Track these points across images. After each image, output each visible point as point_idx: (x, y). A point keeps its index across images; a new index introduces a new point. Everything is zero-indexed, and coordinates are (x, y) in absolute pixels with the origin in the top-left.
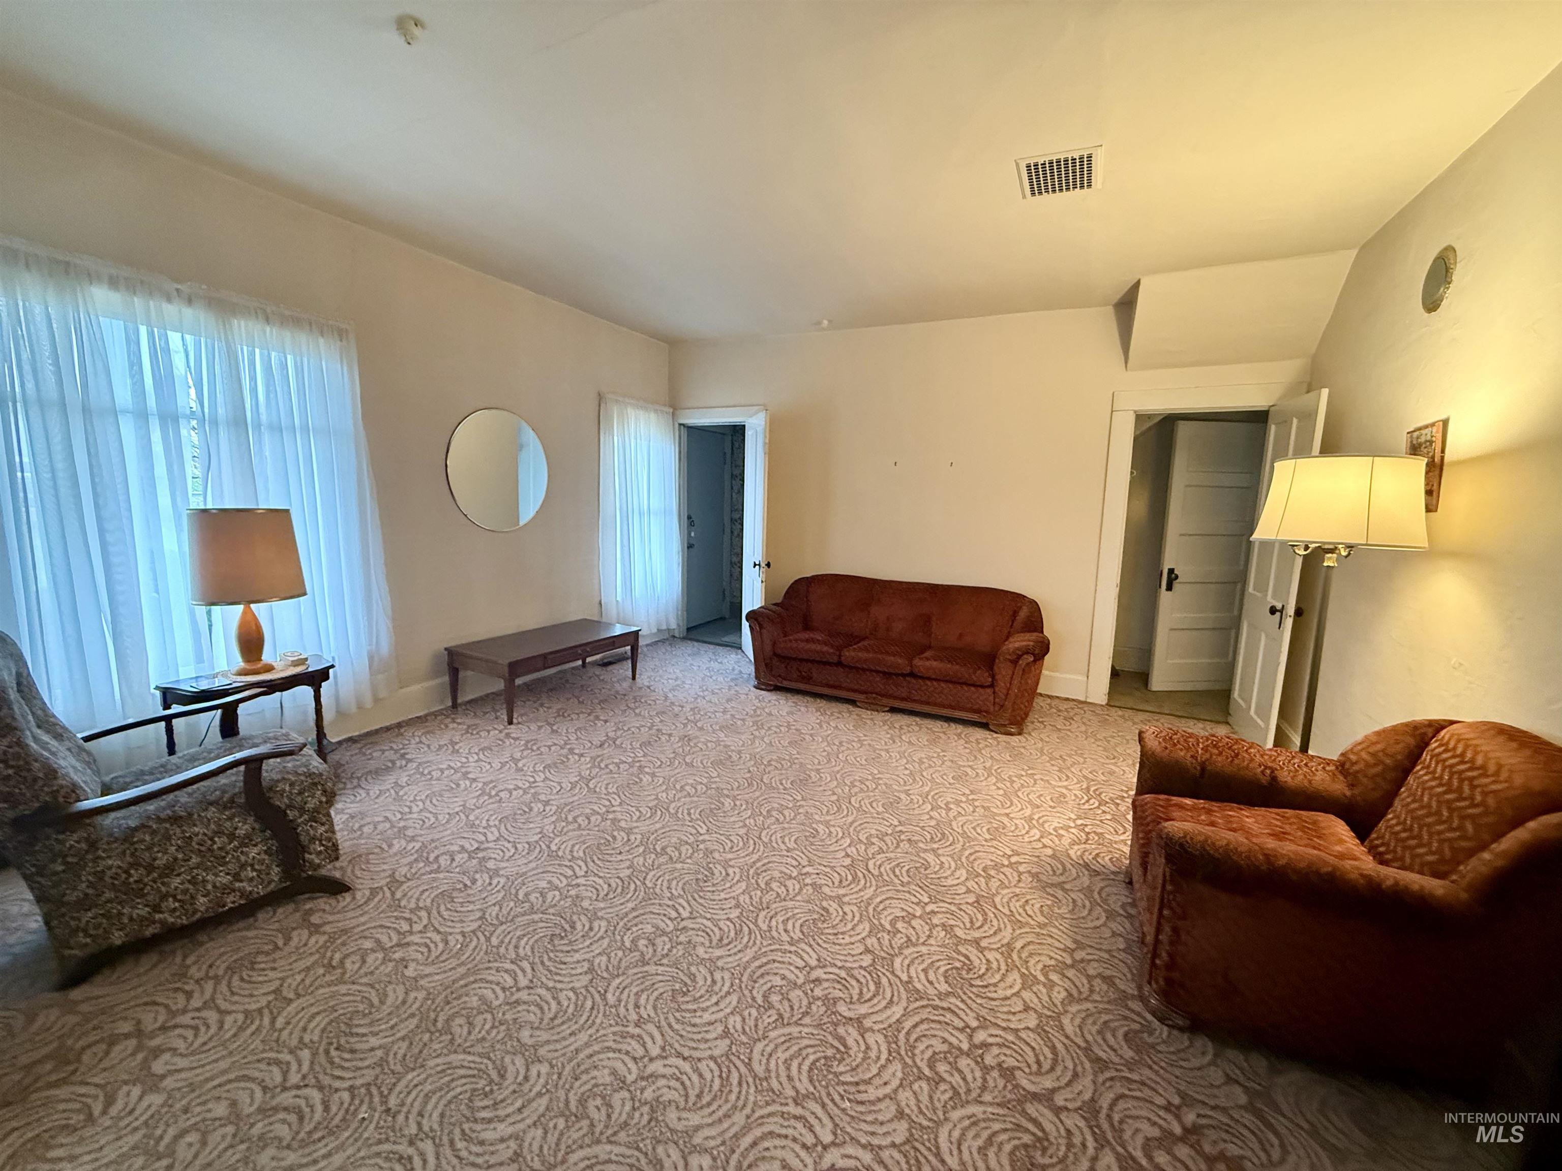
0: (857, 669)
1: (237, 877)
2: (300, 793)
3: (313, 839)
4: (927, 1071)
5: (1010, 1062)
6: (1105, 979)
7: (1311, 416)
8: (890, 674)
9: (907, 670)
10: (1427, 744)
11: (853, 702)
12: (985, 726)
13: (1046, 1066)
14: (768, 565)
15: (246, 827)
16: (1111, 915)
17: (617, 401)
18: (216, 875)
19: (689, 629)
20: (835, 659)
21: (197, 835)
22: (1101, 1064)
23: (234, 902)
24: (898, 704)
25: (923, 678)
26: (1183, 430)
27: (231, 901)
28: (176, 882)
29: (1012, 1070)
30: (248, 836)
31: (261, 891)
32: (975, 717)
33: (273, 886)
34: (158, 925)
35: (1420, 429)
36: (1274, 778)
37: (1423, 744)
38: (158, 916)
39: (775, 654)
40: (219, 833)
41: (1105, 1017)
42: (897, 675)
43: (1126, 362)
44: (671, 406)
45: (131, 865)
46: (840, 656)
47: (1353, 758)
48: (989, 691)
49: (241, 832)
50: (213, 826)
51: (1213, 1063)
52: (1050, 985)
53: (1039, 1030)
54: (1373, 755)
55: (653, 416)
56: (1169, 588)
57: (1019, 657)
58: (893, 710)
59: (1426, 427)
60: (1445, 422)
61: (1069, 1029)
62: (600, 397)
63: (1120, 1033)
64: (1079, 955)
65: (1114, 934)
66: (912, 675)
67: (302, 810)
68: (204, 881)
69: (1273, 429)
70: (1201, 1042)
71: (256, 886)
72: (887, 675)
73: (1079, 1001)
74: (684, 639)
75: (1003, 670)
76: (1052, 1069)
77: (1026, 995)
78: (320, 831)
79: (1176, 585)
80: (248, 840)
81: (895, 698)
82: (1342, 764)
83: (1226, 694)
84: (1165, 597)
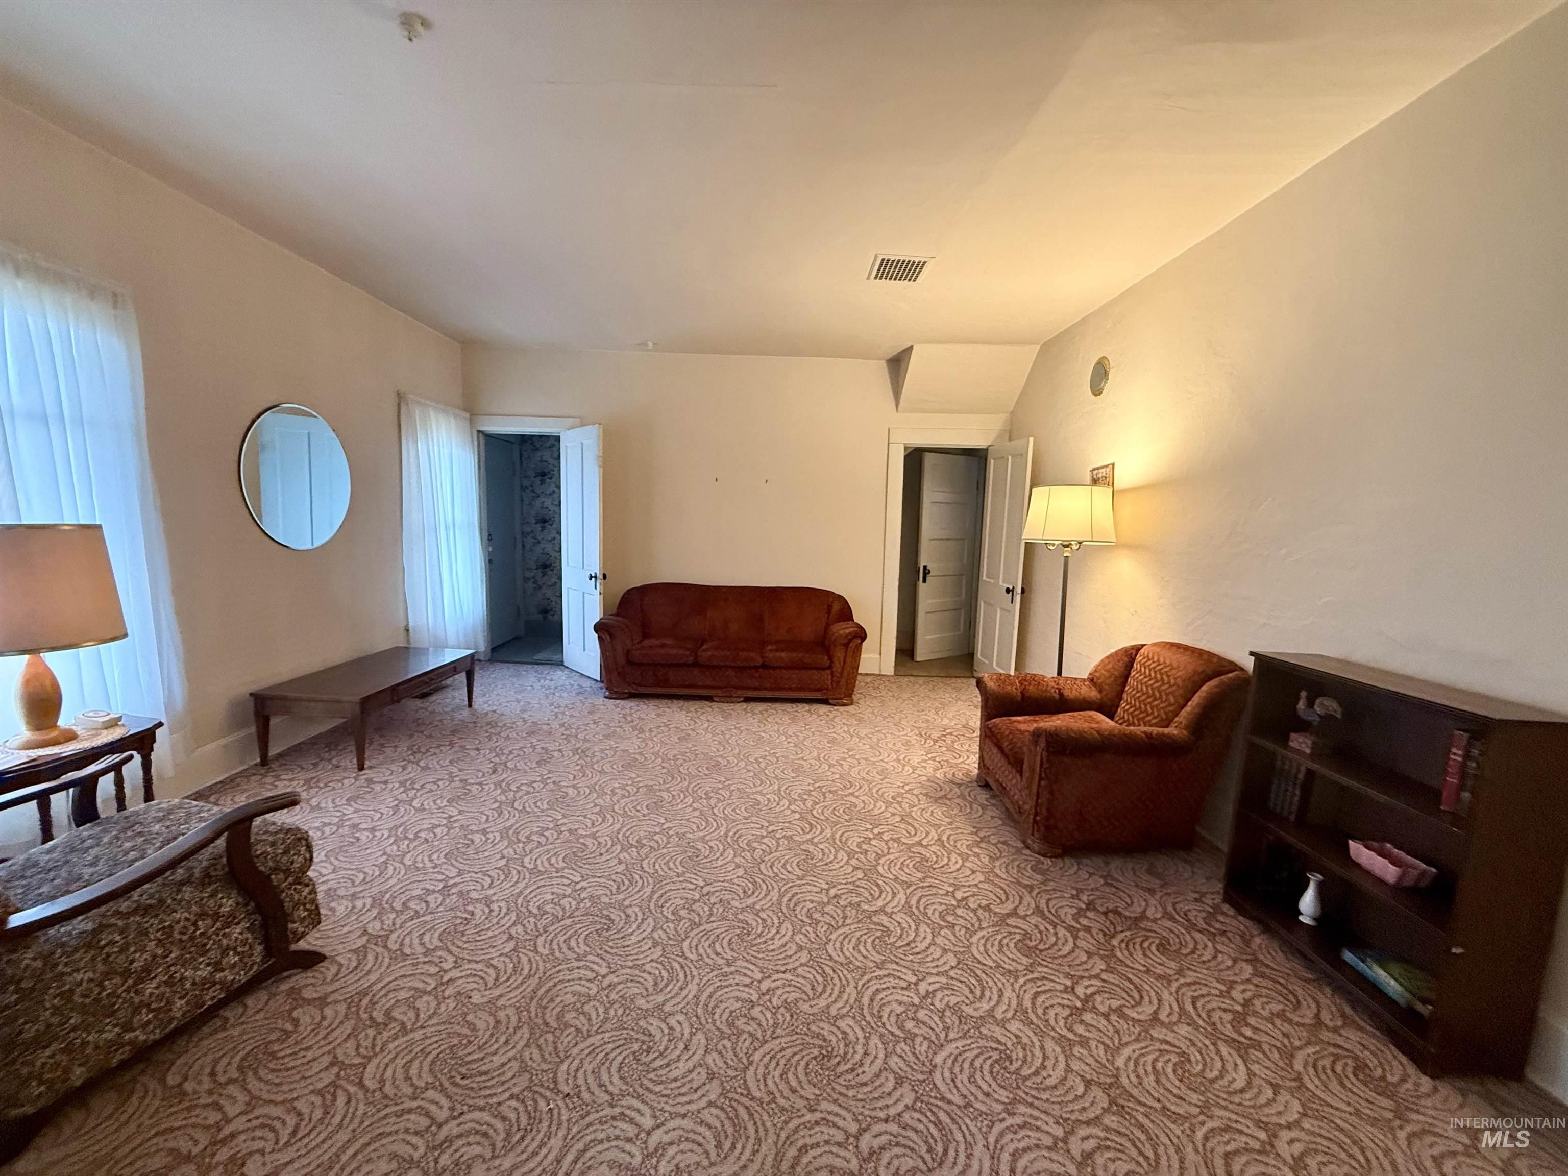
0: (714, 667)
1: (218, 967)
2: (286, 852)
3: (296, 905)
4: (942, 923)
5: (984, 903)
6: (1004, 843)
7: (1024, 455)
8: (745, 668)
9: (759, 661)
10: (1134, 660)
11: (710, 699)
12: (825, 702)
13: (1004, 898)
14: (605, 577)
15: (230, 902)
16: (984, 808)
17: (419, 403)
18: (196, 969)
19: (494, 650)
20: (691, 660)
21: (178, 922)
22: (1030, 888)
23: (212, 999)
24: (750, 694)
25: (774, 668)
26: (929, 460)
27: (211, 997)
28: (150, 987)
29: (988, 905)
30: (232, 915)
31: (243, 978)
32: (818, 696)
33: (255, 968)
34: (127, 1048)
35: (1098, 468)
36: (1061, 694)
37: (1132, 660)
38: (128, 1036)
39: (629, 662)
40: (202, 915)
41: (1016, 863)
42: (751, 668)
43: (897, 406)
44: (465, 410)
45: (107, 975)
46: (696, 656)
47: (1097, 674)
48: (828, 672)
49: (225, 909)
50: (194, 908)
51: (1079, 869)
52: (977, 855)
53: (987, 880)
54: (1108, 671)
55: (452, 420)
56: (924, 581)
57: (850, 640)
58: (748, 700)
59: (1103, 467)
60: (1113, 465)
61: (1004, 876)
62: (400, 396)
63: (1029, 868)
64: (982, 834)
65: (992, 817)
66: (764, 666)
67: (287, 872)
68: (183, 979)
69: (992, 464)
70: (1067, 861)
71: (238, 973)
72: (741, 669)
73: (997, 859)
74: (492, 660)
75: (839, 654)
76: (1007, 899)
77: (968, 864)
78: (304, 894)
79: (928, 578)
80: (231, 920)
81: (748, 688)
82: (1091, 680)
83: (971, 656)
84: (922, 588)
